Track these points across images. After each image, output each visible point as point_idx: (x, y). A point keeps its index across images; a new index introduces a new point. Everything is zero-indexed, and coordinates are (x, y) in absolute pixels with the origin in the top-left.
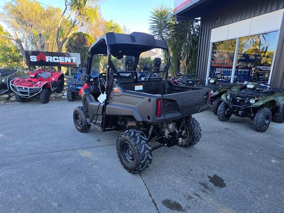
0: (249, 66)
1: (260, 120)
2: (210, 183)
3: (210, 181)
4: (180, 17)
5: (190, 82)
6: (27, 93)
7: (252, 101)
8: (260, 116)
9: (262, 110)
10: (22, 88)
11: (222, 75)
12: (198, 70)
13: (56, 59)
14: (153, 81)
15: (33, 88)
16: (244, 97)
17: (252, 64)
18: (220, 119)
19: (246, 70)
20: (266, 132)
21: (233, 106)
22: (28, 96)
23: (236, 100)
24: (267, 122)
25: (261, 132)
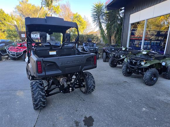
0: (159, 39)
1: (148, 77)
2: (83, 122)
3: (84, 121)
4: (109, 8)
5: (113, 49)
6: (15, 55)
7: (143, 63)
8: (147, 74)
9: (150, 70)
10: (12, 52)
11: (139, 45)
12: (122, 42)
13: (36, 36)
14: (65, 49)
15: (18, 52)
16: (137, 60)
17: (162, 38)
18: (123, 74)
19: (158, 42)
20: (154, 86)
21: (130, 66)
22: (15, 57)
23: (132, 62)
24: (155, 79)
25: (149, 85)
